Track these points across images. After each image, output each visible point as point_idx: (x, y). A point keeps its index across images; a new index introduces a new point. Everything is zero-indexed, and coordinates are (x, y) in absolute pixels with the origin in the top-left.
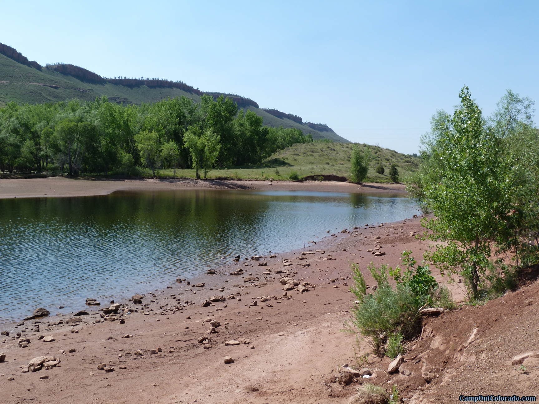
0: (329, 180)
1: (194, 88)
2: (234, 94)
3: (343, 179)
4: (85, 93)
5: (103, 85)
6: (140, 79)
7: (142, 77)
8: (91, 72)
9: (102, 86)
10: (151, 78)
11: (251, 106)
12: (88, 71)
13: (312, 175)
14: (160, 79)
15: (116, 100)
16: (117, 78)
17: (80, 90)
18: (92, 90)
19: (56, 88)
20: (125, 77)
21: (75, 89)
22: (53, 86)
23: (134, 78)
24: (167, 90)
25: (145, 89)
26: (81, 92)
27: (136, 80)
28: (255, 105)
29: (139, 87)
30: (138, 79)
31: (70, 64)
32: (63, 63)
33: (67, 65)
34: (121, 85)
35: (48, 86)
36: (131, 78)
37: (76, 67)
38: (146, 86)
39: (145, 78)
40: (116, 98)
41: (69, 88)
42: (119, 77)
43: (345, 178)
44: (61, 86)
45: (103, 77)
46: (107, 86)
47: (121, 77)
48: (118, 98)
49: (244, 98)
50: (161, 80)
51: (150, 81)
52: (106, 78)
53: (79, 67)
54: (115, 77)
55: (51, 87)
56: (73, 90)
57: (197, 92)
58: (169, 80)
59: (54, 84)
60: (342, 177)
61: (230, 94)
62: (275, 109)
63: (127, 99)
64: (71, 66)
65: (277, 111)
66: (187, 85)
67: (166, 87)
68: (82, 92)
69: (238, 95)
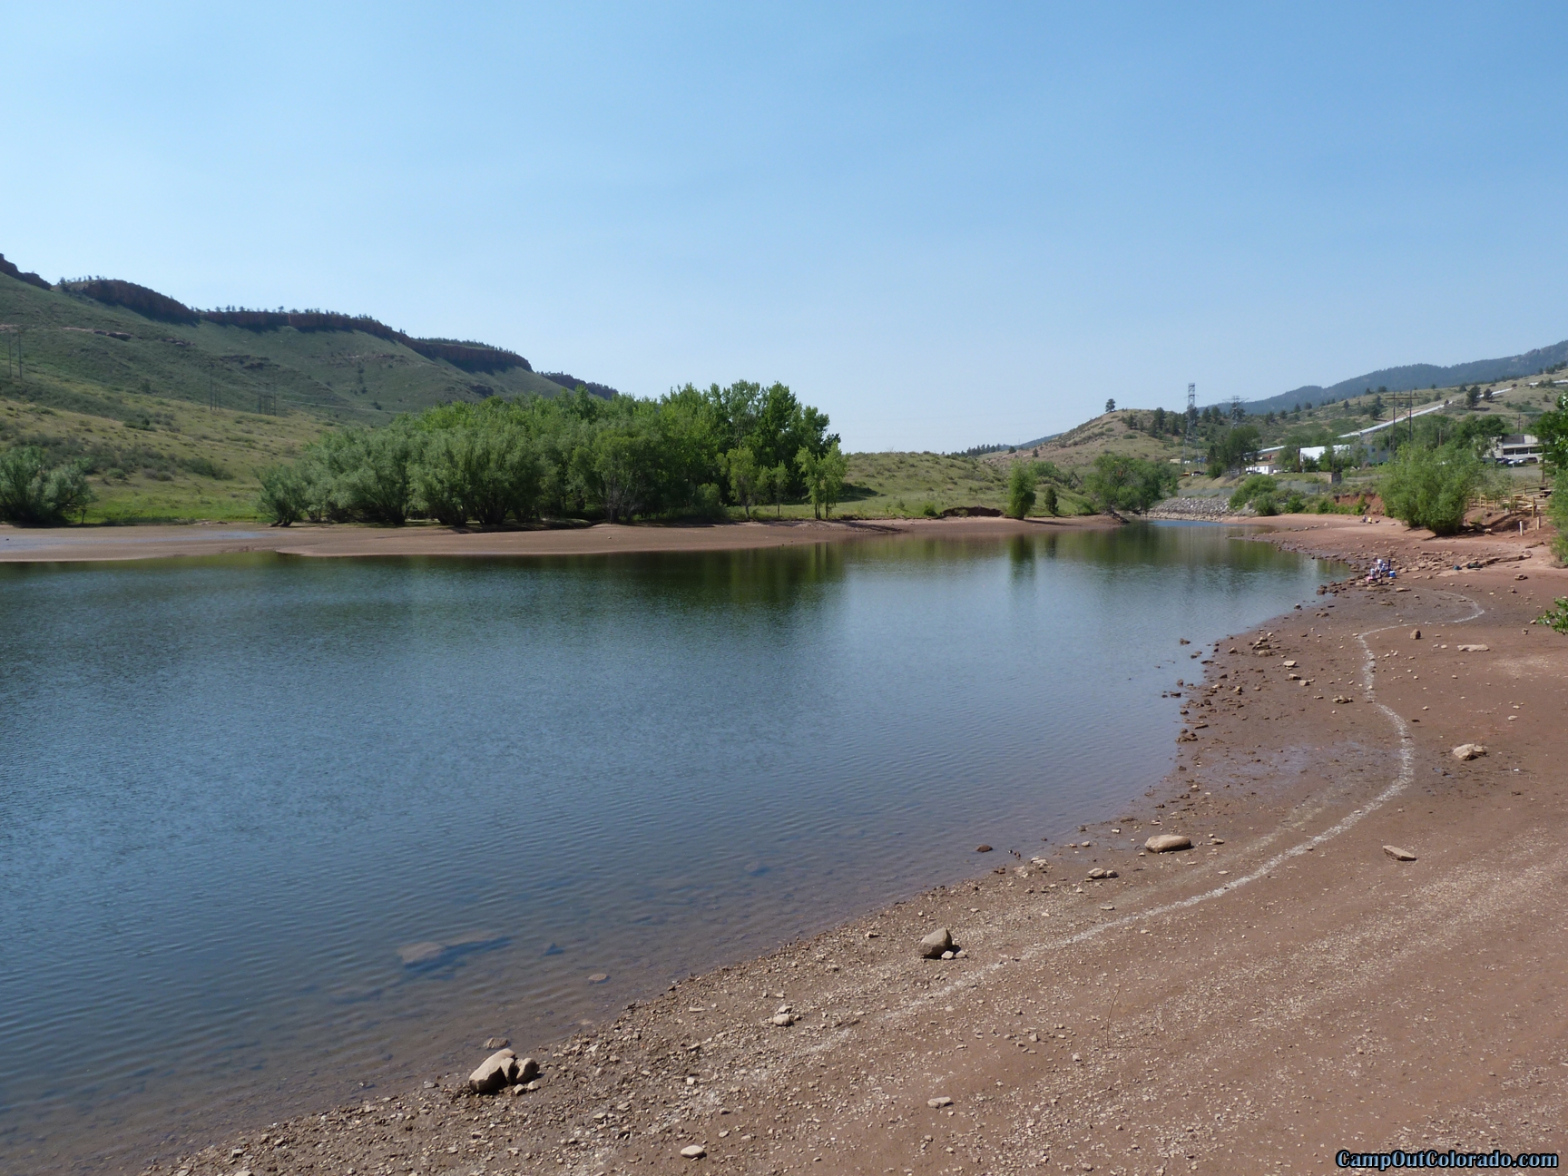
0: (976, 515)
1: (394, 329)
2: (477, 342)
3: (995, 513)
4: (187, 348)
5: (194, 326)
6: (277, 311)
7: (282, 308)
8: (165, 298)
9: (194, 329)
10: (301, 310)
11: (517, 368)
12: (158, 295)
13: (952, 508)
14: (323, 311)
15: (242, 362)
17: (174, 342)
19: (124, 338)
20: (242, 308)
21: (164, 340)
22: (118, 333)
23: (262, 310)
24: (342, 336)
25: (290, 334)
26: (179, 345)
27: (266, 313)
28: (524, 364)
29: (276, 330)
30: (270, 311)
31: (118, 278)
32: (101, 276)
33: (110, 281)
35: (105, 334)
36: (255, 310)
37: (132, 286)
38: (292, 328)
39: (287, 310)
40: (243, 357)
41: (149, 338)
42: (228, 308)
43: (999, 511)
44: (132, 334)
45: (190, 308)
46: (203, 328)
47: (233, 308)
49: (501, 349)
50: (325, 313)
51: (302, 315)
52: (199, 311)
53: (139, 286)
55: (113, 336)
56: (159, 341)
57: (401, 338)
59: (113, 329)
60: (994, 510)
61: (468, 342)
62: (564, 374)
63: (266, 359)
64: (122, 284)
65: (569, 377)
66: (381, 324)
67: (338, 329)
69: (485, 344)
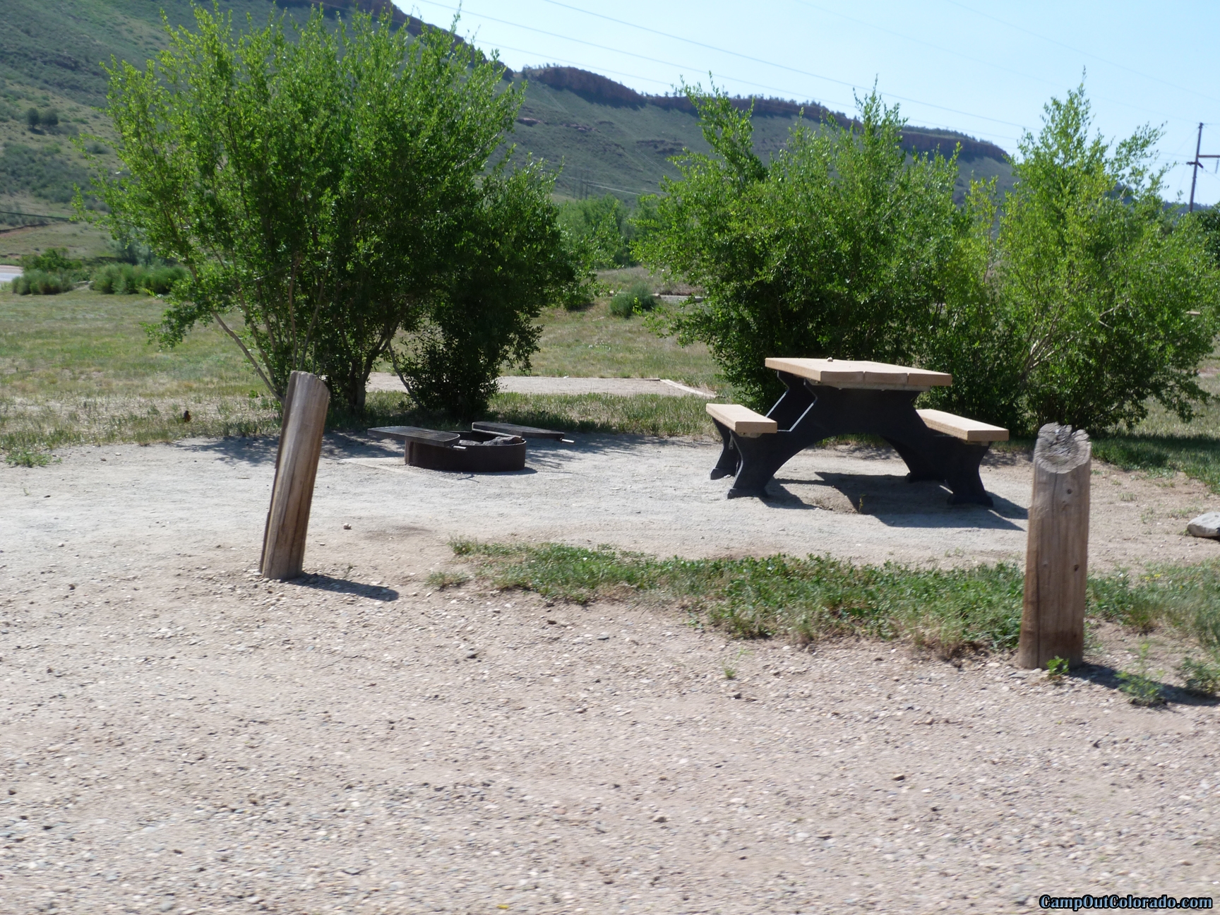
2: (950, 129)
5: (637, 110)
9: (634, 113)
14: (766, 97)
15: (656, 147)
16: (671, 95)
17: (577, 127)
18: (610, 123)
19: (530, 124)
21: (568, 126)
24: (778, 122)
31: (571, 66)
32: (557, 64)
33: (564, 68)
34: (677, 111)
37: (583, 73)
40: (658, 142)
41: (555, 124)
44: (541, 119)
45: (639, 93)
46: (645, 112)
48: (662, 142)
50: (768, 99)
51: (744, 100)
52: (648, 96)
54: (667, 94)
58: (787, 98)
59: (526, 116)
67: (777, 114)
68: (581, 131)
